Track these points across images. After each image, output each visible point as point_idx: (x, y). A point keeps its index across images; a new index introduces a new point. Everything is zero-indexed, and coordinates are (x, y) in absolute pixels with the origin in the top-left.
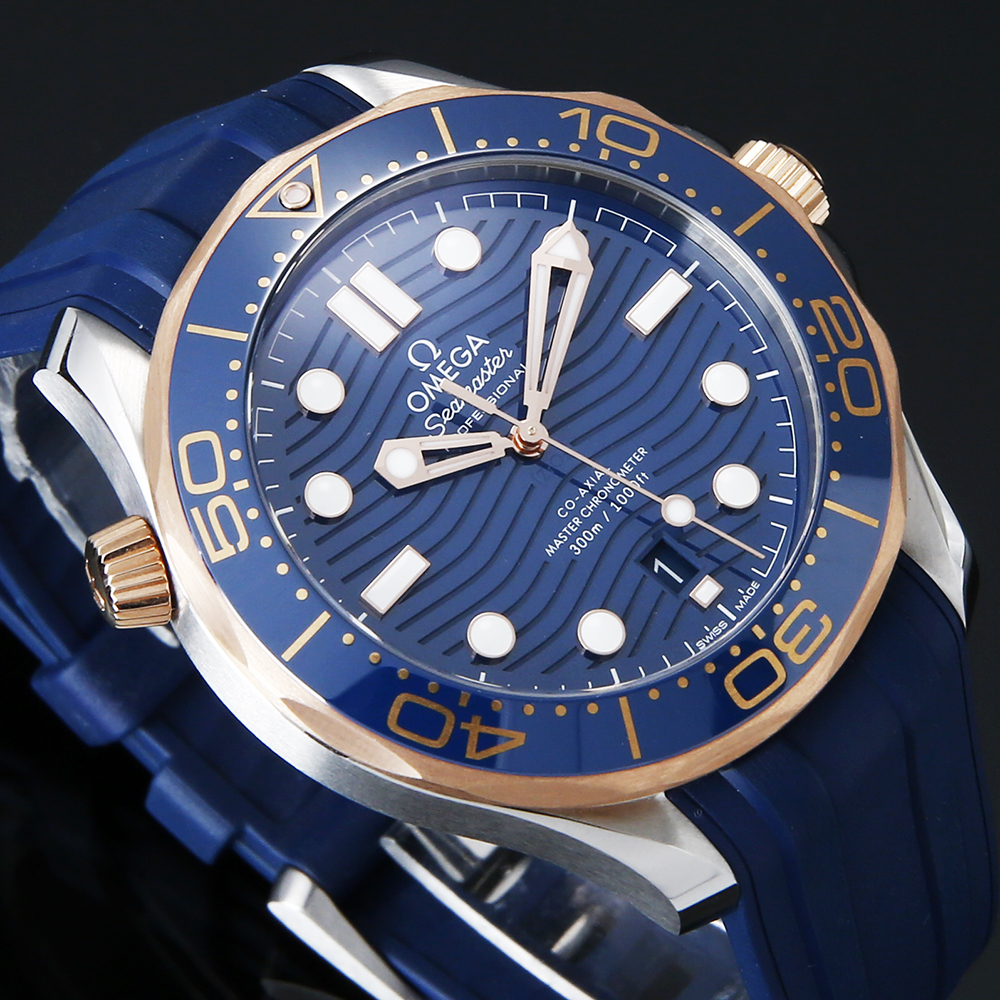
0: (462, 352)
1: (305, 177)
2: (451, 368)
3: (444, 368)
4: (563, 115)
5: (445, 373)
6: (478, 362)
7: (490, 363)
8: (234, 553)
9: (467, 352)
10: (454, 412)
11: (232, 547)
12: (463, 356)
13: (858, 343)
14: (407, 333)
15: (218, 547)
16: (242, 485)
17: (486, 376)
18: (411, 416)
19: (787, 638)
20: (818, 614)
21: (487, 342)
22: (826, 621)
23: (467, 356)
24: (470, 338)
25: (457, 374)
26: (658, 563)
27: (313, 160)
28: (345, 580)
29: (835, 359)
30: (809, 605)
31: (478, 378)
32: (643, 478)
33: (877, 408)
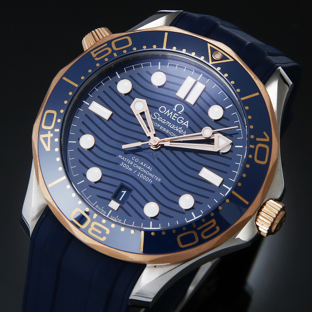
1: (224, 58)
2: (176, 117)
3: (176, 116)
4: (265, 133)
5: (174, 116)
6: (180, 125)
7: (180, 129)
8: (94, 57)
9: (183, 122)
10: (161, 121)
11: (96, 56)
12: (181, 121)
13: (204, 237)
15: (95, 53)
16: (115, 55)
17: (176, 128)
18: (157, 108)
19: (96, 226)
21: (187, 127)
22: (104, 238)
24: (188, 122)
25: (175, 120)
26: (125, 192)
27: (231, 60)
29: (195, 229)
30: (108, 232)
31: (174, 126)
32: (150, 181)
33: (182, 246)
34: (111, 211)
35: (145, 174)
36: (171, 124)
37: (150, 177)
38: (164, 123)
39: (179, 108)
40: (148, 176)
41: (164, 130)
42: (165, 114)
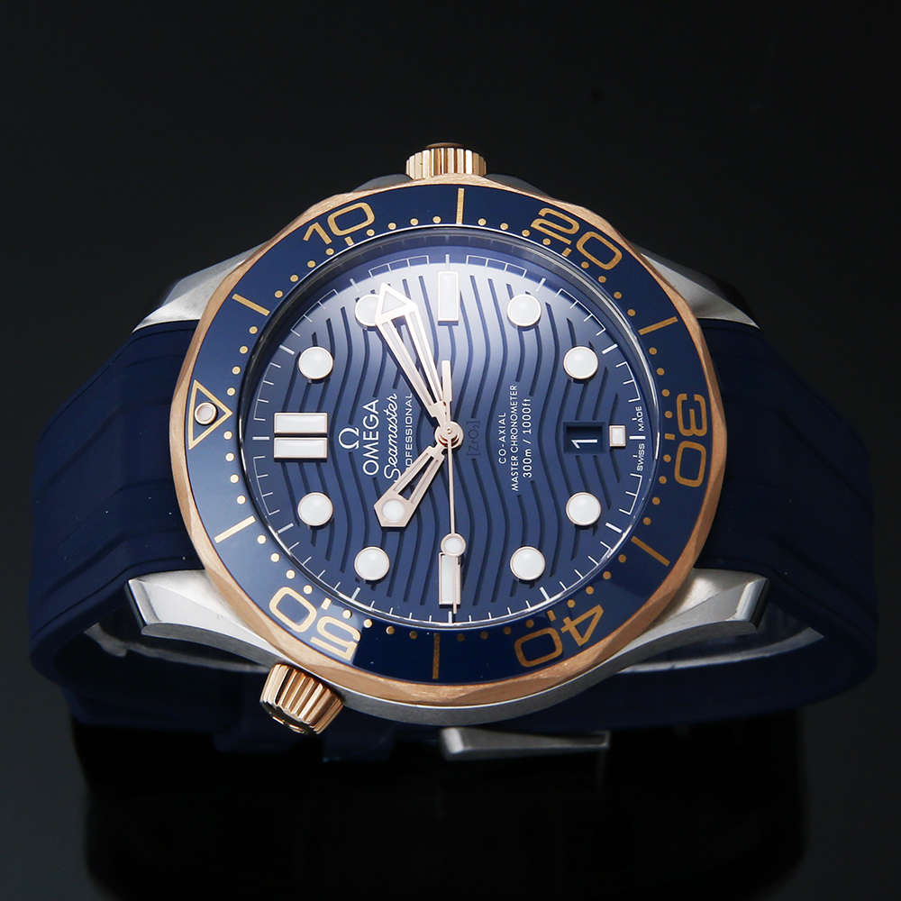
0: (369, 418)
1: (201, 398)
2: (371, 433)
3: (368, 436)
4: (306, 238)
5: (371, 438)
6: (383, 417)
7: (389, 411)
8: (356, 644)
9: (372, 416)
10: (394, 456)
11: (352, 642)
12: (371, 420)
13: (576, 226)
14: (330, 435)
15: (344, 649)
16: (327, 603)
18: (374, 478)
19: (687, 426)
20: (691, 397)
21: (377, 401)
22: (697, 397)
23: (374, 418)
24: (365, 407)
25: (377, 432)
26: (575, 442)
27: (196, 385)
28: (422, 602)
29: (573, 246)
30: (682, 397)
31: (390, 426)
32: (527, 402)
33: (619, 254)
34: (631, 438)
35: (520, 421)
36: (390, 436)
37: (520, 407)
38: (395, 447)
39: (349, 438)
40: (520, 414)
41: (409, 439)
42: (377, 458)
